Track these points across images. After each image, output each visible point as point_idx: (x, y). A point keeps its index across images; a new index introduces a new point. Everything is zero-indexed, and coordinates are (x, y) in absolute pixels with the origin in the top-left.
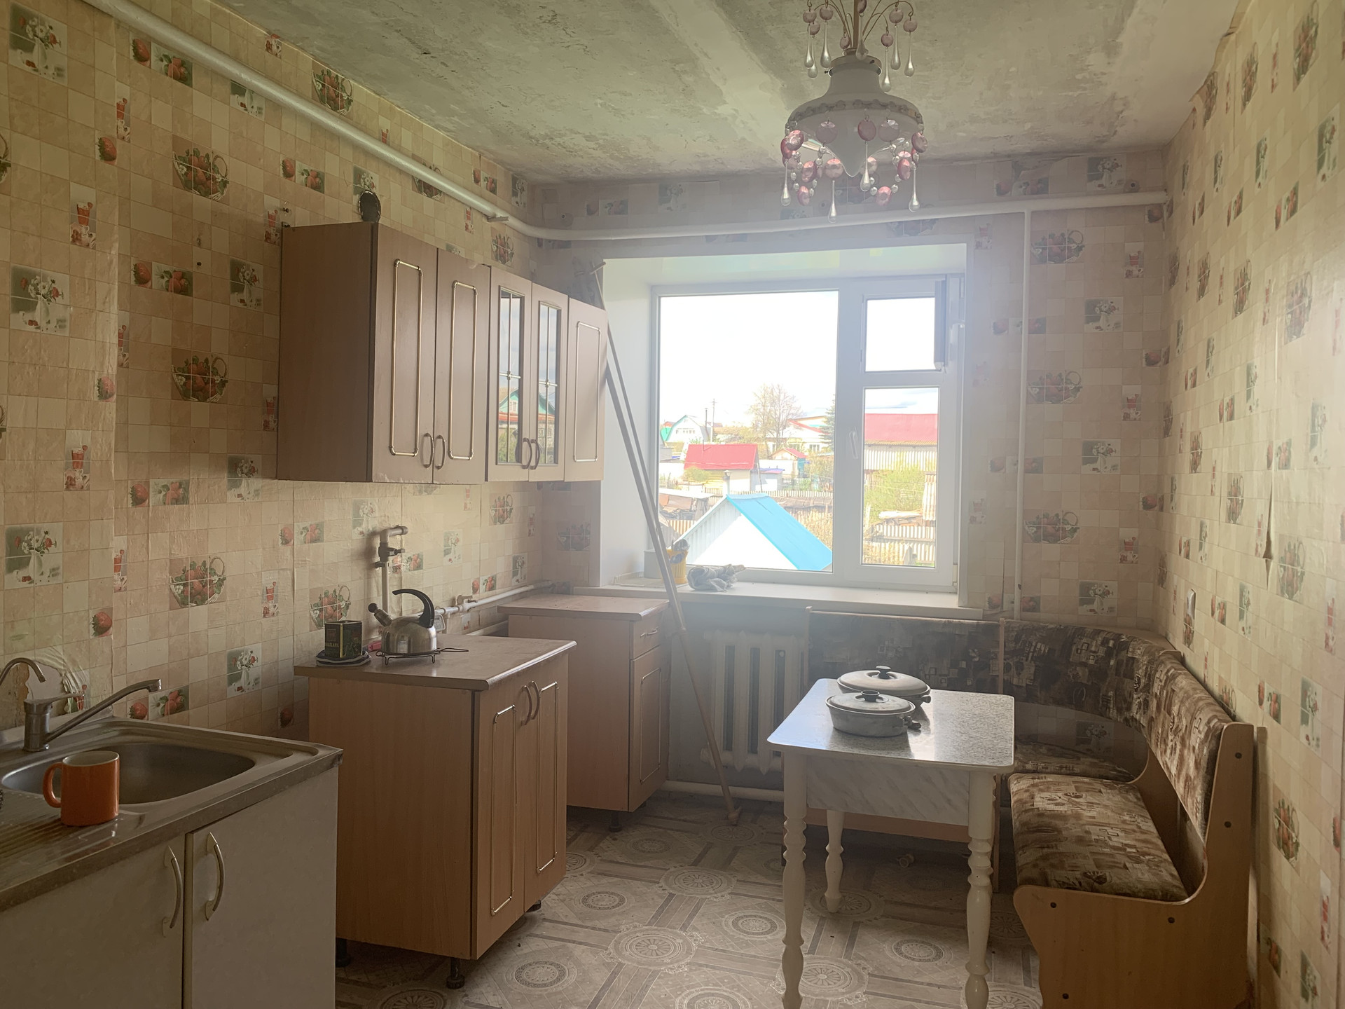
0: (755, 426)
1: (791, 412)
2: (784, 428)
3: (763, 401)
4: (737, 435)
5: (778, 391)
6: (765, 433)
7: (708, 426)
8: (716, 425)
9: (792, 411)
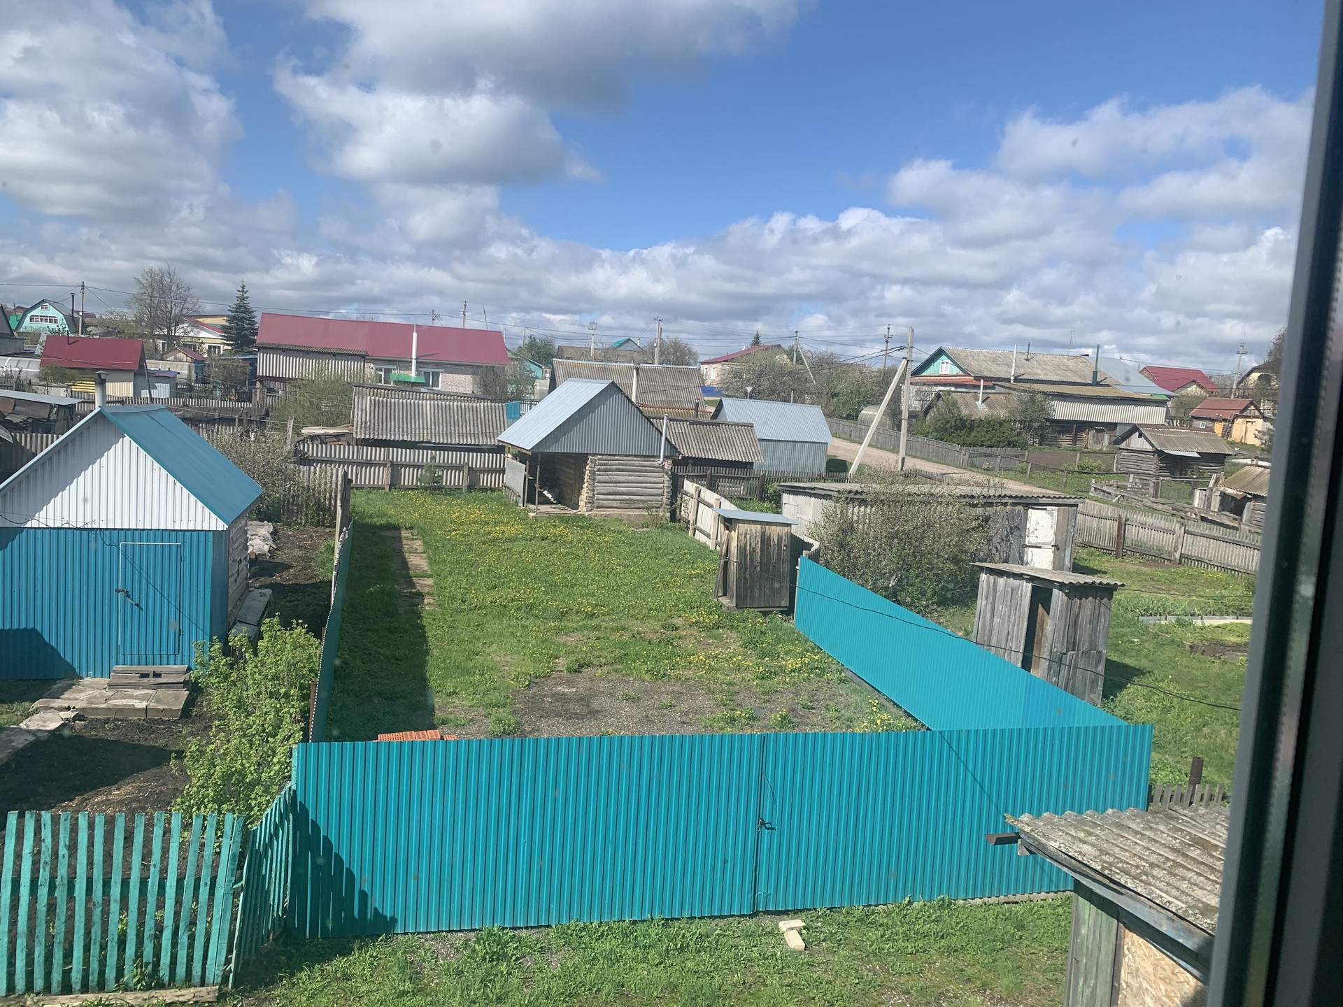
0: (139, 321)
1: (185, 306)
2: (177, 324)
3: (150, 290)
4: (115, 328)
5: (168, 280)
6: (152, 329)
7: (75, 315)
8: (85, 315)
9: (187, 305)
